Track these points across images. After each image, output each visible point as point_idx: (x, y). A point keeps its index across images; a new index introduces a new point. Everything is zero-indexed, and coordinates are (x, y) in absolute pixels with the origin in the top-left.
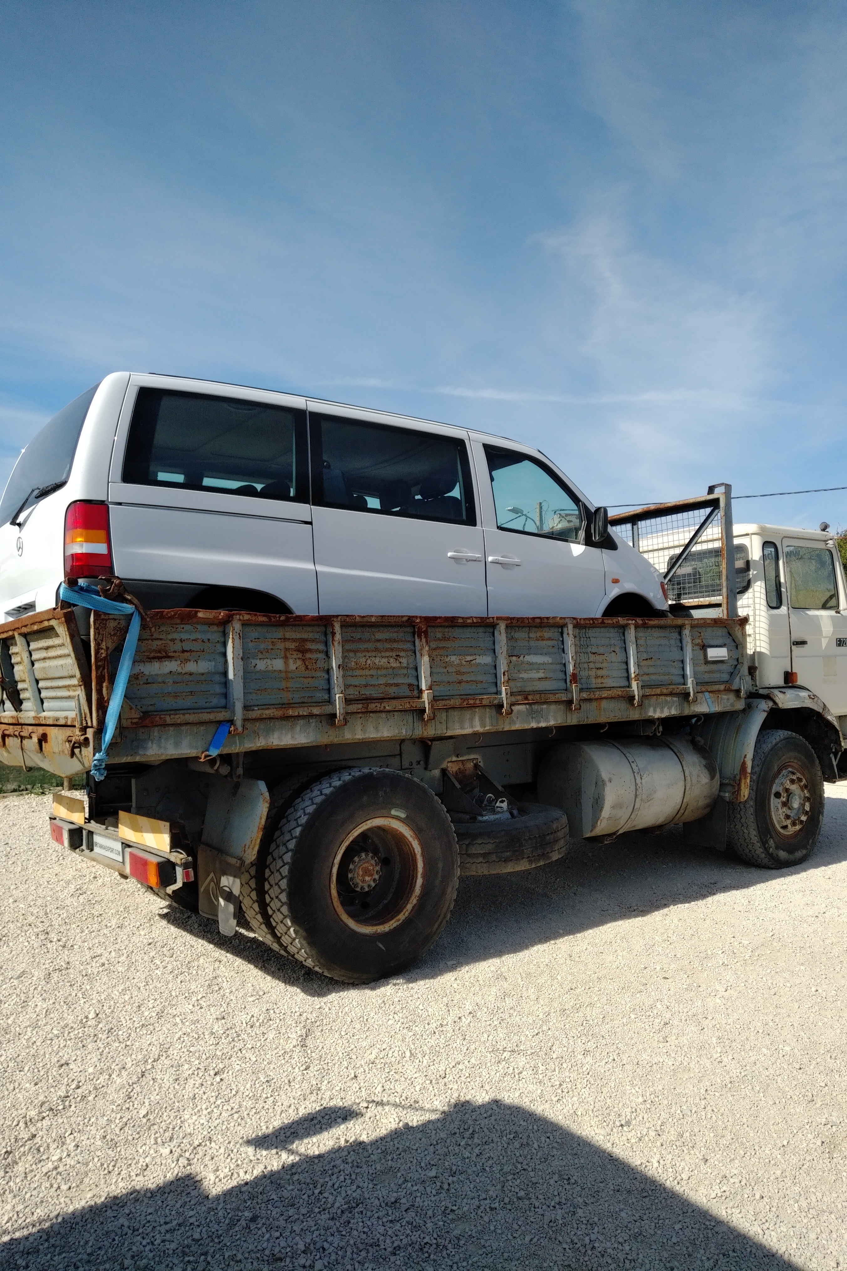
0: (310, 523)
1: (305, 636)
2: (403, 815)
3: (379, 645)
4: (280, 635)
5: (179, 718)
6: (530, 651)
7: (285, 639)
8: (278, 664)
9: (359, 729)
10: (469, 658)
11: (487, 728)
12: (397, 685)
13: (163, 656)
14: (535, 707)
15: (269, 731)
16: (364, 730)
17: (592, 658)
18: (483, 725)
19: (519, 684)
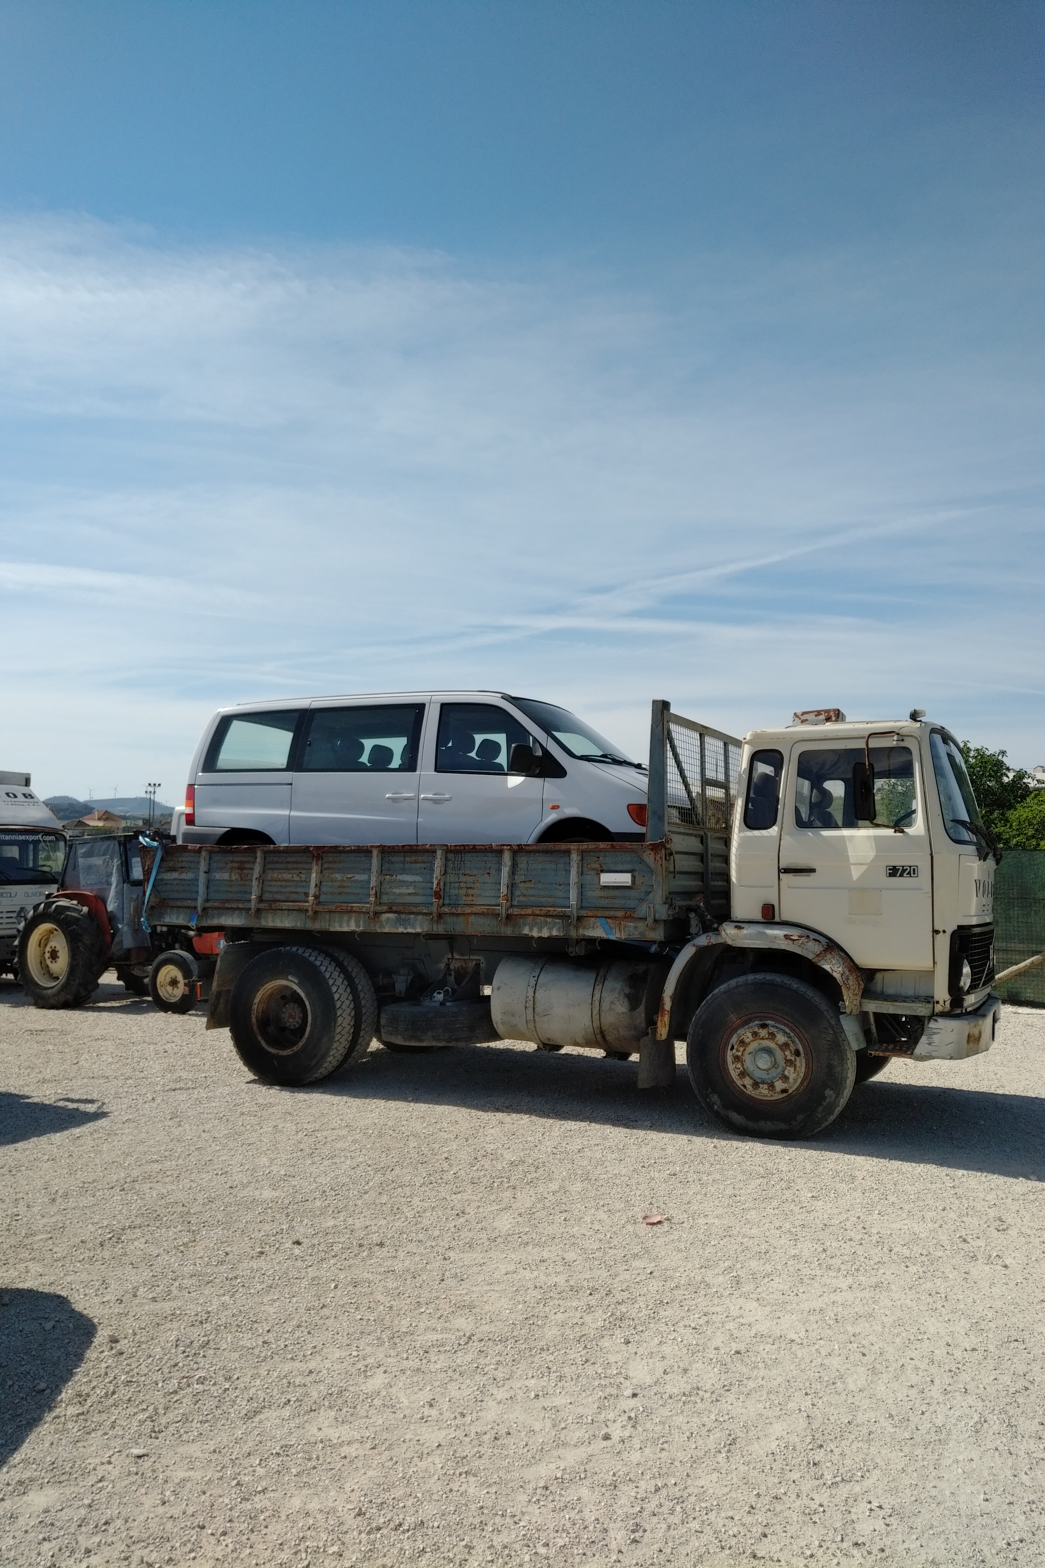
0: (291, 784)
1: (243, 859)
2: (296, 981)
3: (290, 866)
4: (231, 859)
5: (179, 904)
6: (403, 871)
7: (233, 862)
8: (226, 876)
9: (270, 919)
10: (349, 876)
11: (361, 928)
12: (297, 893)
13: (173, 869)
14: (403, 916)
15: (220, 916)
16: (273, 921)
17: (463, 879)
18: (358, 926)
19: (392, 897)
